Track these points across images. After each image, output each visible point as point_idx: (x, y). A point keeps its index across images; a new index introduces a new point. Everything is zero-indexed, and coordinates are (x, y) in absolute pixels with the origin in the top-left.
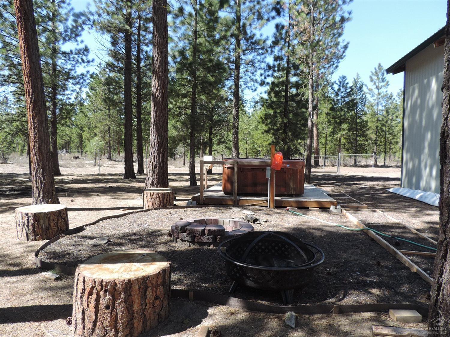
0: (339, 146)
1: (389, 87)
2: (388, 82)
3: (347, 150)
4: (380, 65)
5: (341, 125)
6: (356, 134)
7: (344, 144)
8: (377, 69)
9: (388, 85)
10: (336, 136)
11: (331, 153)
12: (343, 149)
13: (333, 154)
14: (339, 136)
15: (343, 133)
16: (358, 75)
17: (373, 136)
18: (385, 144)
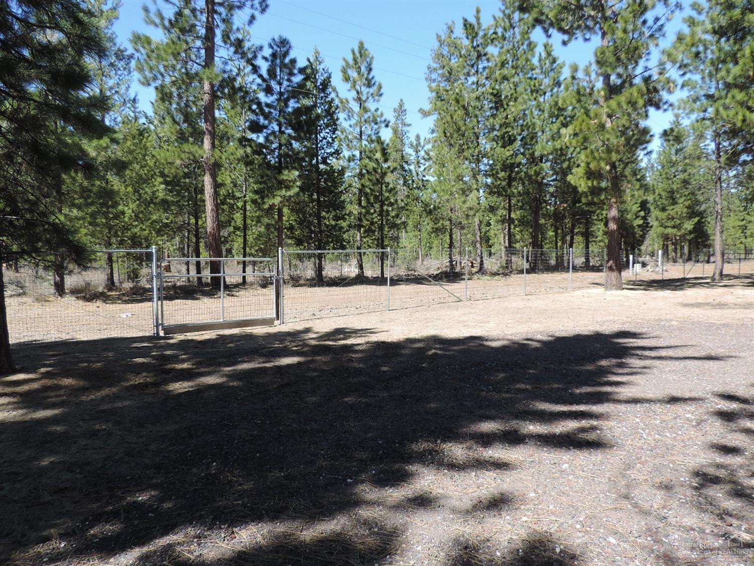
0: (280, 230)
1: (382, 98)
2: (380, 87)
3: (299, 242)
4: (361, 45)
5: (280, 172)
6: (318, 200)
7: (291, 228)
8: (358, 54)
9: (381, 95)
10: (269, 202)
11: (261, 249)
12: (290, 241)
13: (265, 253)
14: (277, 200)
15: (288, 193)
16: (317, 53)
17: (355, 209)
18: (381, 228)
